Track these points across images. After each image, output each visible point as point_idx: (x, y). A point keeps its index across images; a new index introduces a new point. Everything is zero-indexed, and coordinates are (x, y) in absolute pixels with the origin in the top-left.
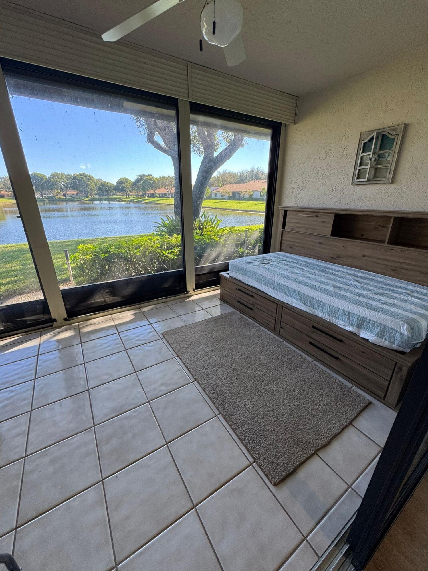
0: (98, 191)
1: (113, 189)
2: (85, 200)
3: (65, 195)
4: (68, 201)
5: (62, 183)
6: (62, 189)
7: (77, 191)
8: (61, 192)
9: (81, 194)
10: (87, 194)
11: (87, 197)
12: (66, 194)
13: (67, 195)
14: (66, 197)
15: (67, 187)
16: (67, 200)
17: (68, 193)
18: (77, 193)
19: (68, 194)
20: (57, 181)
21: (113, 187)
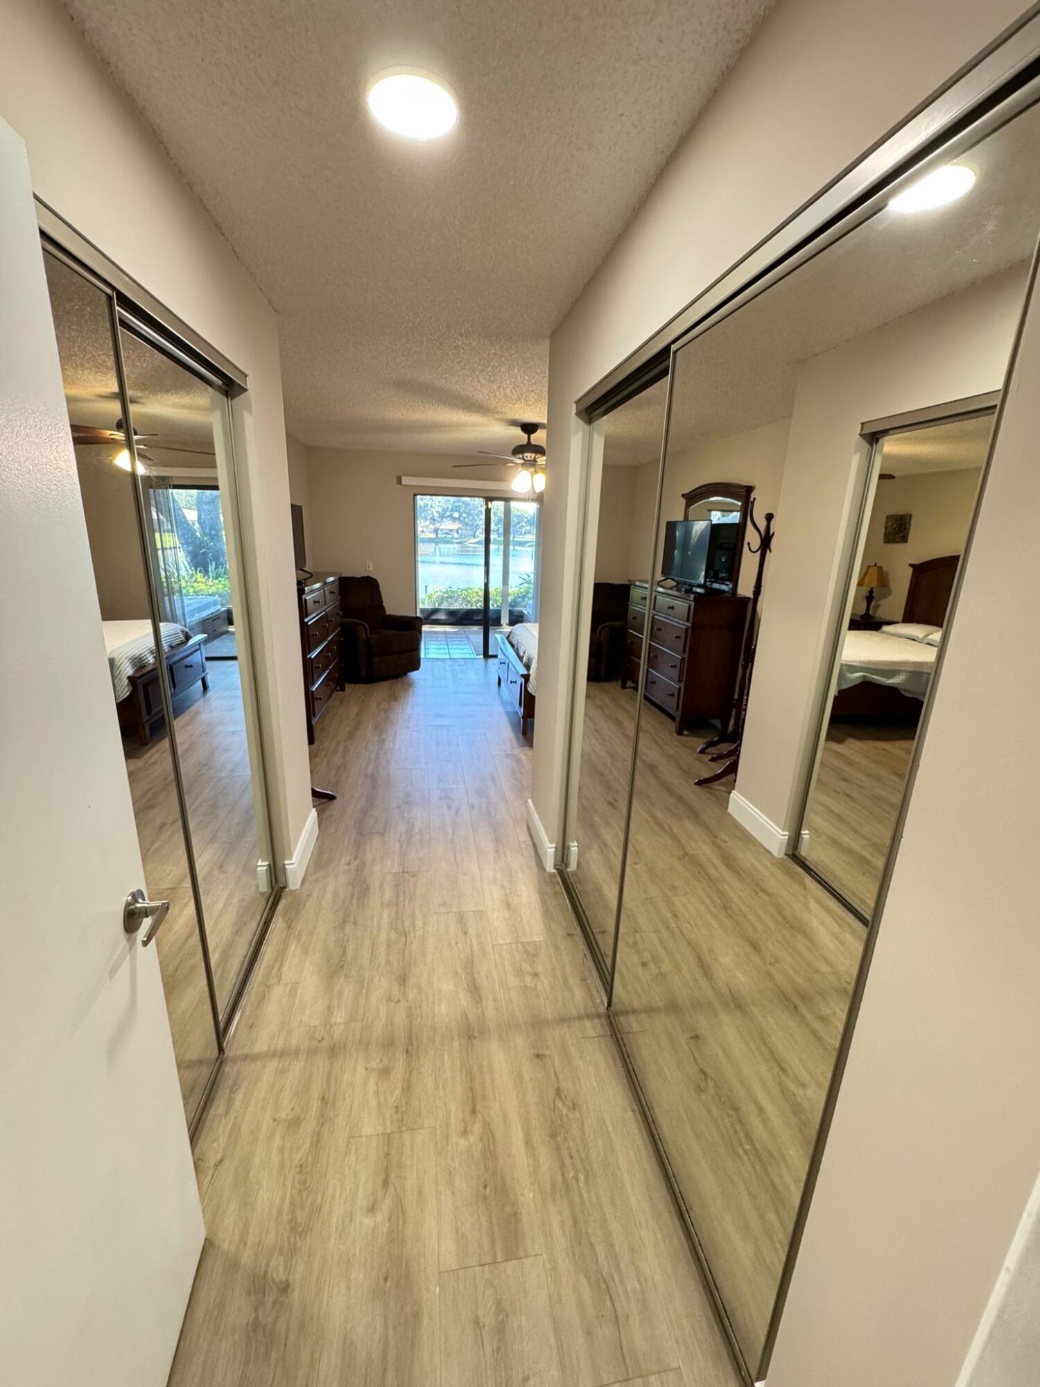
0: (496, 525)
1: (526, 523)
2: (470, 543)
3: (436, 531)
4: (440, 542)
5: (435, 509)
6: (434, 520)
7: (459, 523)
8: (431, 526)
9: (464, 531)
10: (475, 532)
11: (474, 537)
12: (438, 529)
13: (439, 532)
14: (437, 535)
15: (442, 517)
16: (437, 541)
17: (441, 527)
18: (459, 528)
19: (442, 530)
20: (427, 505)
21: (527, 518)
